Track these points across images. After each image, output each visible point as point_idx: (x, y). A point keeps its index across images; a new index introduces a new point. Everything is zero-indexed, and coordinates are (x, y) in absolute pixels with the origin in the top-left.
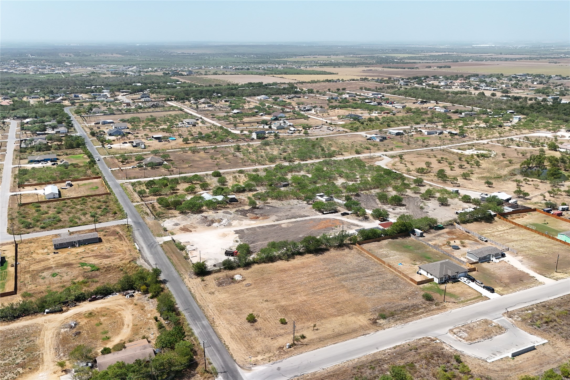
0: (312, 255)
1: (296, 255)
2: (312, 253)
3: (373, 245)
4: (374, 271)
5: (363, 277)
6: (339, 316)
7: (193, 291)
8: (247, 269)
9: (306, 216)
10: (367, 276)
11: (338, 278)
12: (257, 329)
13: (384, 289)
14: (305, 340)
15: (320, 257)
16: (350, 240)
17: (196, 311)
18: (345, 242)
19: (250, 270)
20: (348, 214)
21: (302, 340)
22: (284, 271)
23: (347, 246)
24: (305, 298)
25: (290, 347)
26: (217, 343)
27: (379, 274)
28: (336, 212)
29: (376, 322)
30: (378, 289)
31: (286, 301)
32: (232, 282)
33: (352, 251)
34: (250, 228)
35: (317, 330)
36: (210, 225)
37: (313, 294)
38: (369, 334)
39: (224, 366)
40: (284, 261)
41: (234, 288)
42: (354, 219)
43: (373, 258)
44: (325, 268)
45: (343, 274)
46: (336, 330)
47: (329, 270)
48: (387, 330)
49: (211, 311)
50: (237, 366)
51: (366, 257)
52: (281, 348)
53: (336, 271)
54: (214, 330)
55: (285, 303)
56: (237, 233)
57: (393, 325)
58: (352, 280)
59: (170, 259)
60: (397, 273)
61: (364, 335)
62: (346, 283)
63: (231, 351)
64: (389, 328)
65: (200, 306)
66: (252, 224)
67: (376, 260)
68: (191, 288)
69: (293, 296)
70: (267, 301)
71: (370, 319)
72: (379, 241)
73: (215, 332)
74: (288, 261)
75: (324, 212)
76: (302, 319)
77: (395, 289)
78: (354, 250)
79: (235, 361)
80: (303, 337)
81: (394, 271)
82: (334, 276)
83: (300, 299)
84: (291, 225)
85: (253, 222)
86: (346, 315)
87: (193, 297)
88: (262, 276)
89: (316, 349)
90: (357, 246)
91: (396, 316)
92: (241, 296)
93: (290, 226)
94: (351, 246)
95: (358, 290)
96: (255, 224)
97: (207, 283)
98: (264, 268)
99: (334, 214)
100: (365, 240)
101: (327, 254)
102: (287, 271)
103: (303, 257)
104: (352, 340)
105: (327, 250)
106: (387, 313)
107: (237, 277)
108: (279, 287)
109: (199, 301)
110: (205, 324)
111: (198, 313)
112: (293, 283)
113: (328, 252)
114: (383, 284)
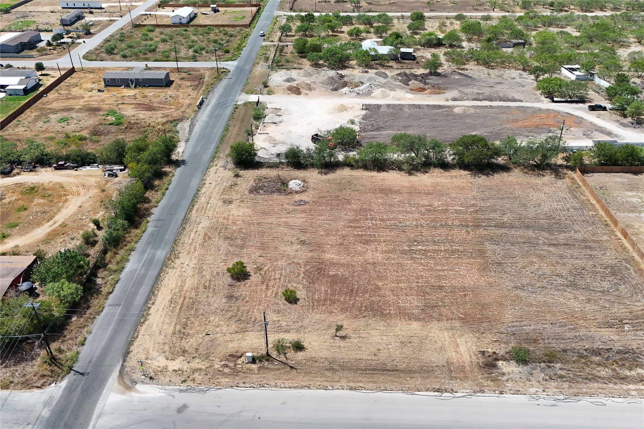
0: (466, 172)
1: (435, 166)
2: (471, 170)
3: (618, 180)
4: (579, 236)
5: (544, 244)
6: (418, 319)
7: (203, 190)
8: (326, 174)
9: (515, 100)
10: (554, 245)
11: (485, 232)
12: (230, 297)
13: (574, 285)
14: (300, 355)
15: (482, 180)
16: (567, 159)
17: (171, 227)
18: (553, 161)
19: (331, 176)
20: (604, 109)
21: (291, 354)
22: (386, 191)
23: (556, 170)
24: (379, 256)
25: (254, 360)
26: (136, 303)
27: (586, 247)
28: (582, 101)
29: (494, 366)
30: (560, 280)
31: (338, 254)
32: (279, 191)
33: (560, 183)
34: (395, 105)
35: (343, 338)
36: (336, 89)
37: (404, 252)
38: (452, 391)
39: (94, 360)
40: (403, 173)
41: (271, 202)
42: (610, 120)
43: (597, 206)
44: (473, 205)
45: (501, 225)
46: (383, 355)
47: (476, 212)
48: (508, 397)
49: (192, 235)
50: (118, 368)
51: (582, 203)
52: (235, 356)
53: (492, 215)
54: (160, 273)
55: (333, 256)
56: (366, 109)
57: (532, 390)
58: (513, 244)
59: (227, 129)
60: (635, 254)
61: (438, 390)
62: (495, 247)
63: (143, 329)
64: (517, 392)
65: (185, 220)
66: (405, 99)
67: (601, 213)
68: (206, 186)
69: (359, 248)
70: (303, 243)
71: (483, 353)
72: (636, 173)
73: (158, 276)
74: (410, 174)
75: (555, 99)
76: (333, 302)
77: (603, 292)
78: (567, 180)
79: (127, 353)
80: (299, 347)
81: (630, 248)
82: (478, 226)
83: (369, 256)
84: (472, 111)
85: (409, 96)
86: (435, 322)
87: (193, 200)
88: (338, 193)
89: (302, 387)
90: (576, 175)
91: (558, 365)
92: (269, 221)
93: (468, 113)
94: (565, 171)
95: (509, 269)
96: (411, 99)
97: (239, 183)
98: (356, 178)
99: (574, 105)
100: (603, 164)
101: (498, 178)
102: (392, 193)
103: (447, 174)
104: (400, 395)
105: (504, 168)
106: (537, 350)
107: (293, 185)
108: (351, 221)
109: (194, 212)
110: (157, 257)
111: (169, 232)
112: (381, 220)
113: (505, 174)
114: (579, 272)
